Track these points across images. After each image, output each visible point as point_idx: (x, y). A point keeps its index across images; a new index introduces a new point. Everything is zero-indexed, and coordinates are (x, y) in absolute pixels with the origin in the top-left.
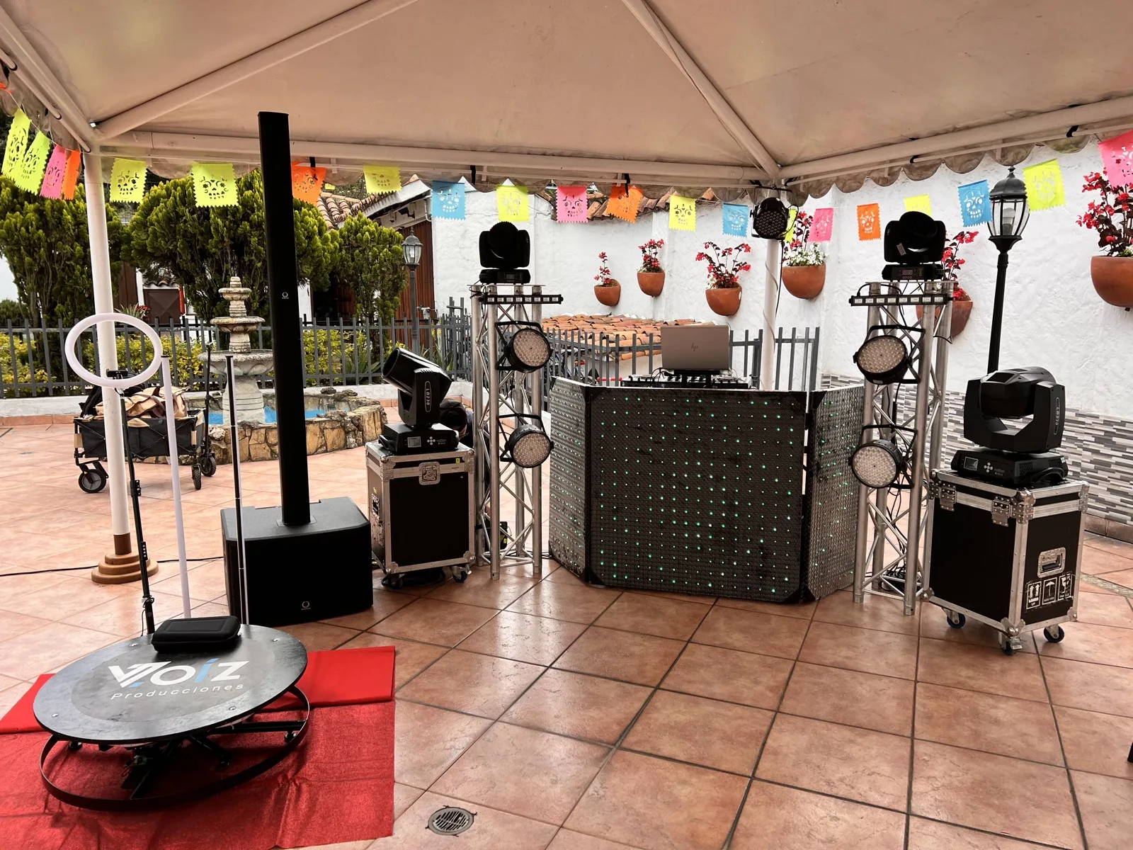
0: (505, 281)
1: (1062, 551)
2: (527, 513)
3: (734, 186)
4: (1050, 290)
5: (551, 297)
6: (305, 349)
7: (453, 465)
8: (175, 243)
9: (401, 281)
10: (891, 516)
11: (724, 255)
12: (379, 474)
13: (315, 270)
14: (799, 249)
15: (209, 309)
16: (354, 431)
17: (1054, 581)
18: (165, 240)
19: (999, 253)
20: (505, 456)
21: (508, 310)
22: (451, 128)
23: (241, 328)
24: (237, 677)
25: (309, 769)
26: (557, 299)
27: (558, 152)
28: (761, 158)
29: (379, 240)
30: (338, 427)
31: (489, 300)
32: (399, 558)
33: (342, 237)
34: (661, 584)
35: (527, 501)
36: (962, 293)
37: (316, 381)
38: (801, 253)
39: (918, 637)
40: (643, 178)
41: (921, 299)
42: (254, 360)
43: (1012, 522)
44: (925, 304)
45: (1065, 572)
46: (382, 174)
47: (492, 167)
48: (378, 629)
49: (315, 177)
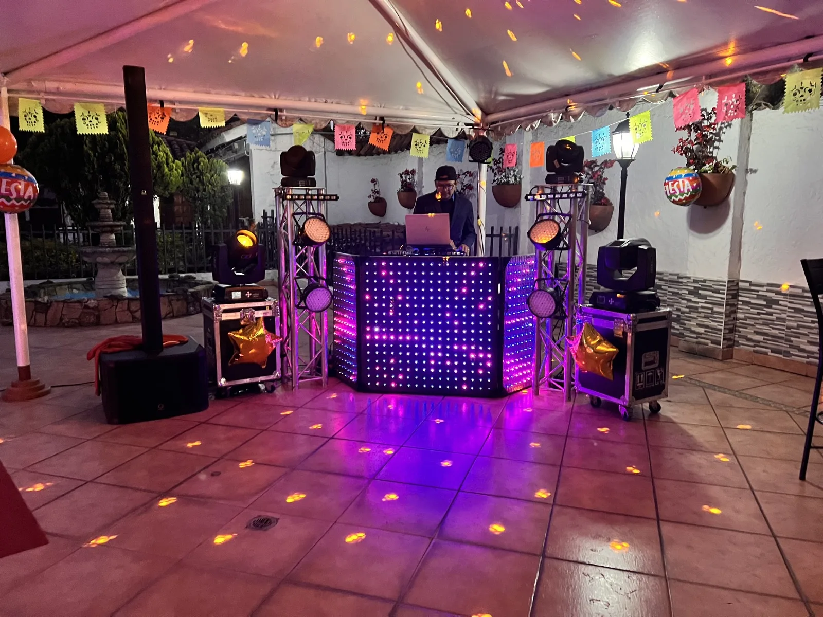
0: (298, 185)
1: (656, 354)
3: (455, 127)
5: (331, 196)
7: (264, 311)
13: (163, 190)
14: (504, 174)
16: (193, 302)
17: (652, 372)
19: (621, 169)
20: (300, 305)
21: (301, 204)
23: (109, 229)
26: (335, 198)
27: (335, 101)
29: (211, 168)
30: (182, 299)
31: (287, 197)
32: (227, 376)
33: (183, 166)
36: (607, 200)
37: (165, 270)
38: (505, 176)
39: (571, 413)
40: (394, 120)
41: (568, 195)
42: (119, 252)
43: (625, 334)
44: (571, 198)
45: (659, 367)
46: (212, 113)
47: (289, 109)
48: (212, 421)
49: (163, 114)
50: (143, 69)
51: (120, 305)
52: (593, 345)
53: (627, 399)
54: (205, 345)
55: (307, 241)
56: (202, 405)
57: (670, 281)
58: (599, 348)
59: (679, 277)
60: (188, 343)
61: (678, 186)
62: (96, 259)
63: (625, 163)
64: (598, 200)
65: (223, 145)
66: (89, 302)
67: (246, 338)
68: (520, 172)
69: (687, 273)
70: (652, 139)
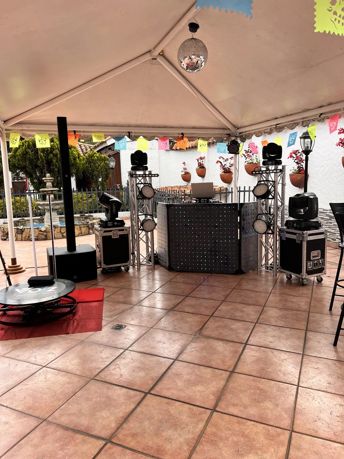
0: (139, 170)
1: (319, 251)
2: (149, 248)
3: (221, 136)
4: (333, 169)
5: (155, 175)
6: (74, 200)
7: (123, 231)
8: (26, 163)
9: (109, 174)
10: (270, 245)
11: (226, 161)
12: (98, 235)
13: (77, 171)
14: (250, 158)
15: (38, 186)
16: (92, 228)
17: (317, 261)
18: (22, 162)
19: (305, 156)
20: (141, 229)
21: (141, 180)
22: (120, 119)
23: (51, 192)
24: (54, 290)
25: (77, 317)
26: (157, 175)
27: (158, 126)
28: (229, 126)
29: (100, 159)
30: (86, 227)
31: (134, 176)
32: (106, 263)
33: (87, 159)
34: (193, 269)
35: (150, 245)
37: (78, 212)
39: (276, 282)
40: (188, 134)
41: (273, 171)
42: (56, 203)
43: (301, 242)
44: (275, 173)
45: (321, 258)
46: (98, 135)
47: (136, 132)
48: (99, 284)
49: (75, 137)
51: (56, 230)
55: (144, 197)
62: (44, 207)
63: (307, 153)
66: (42, 228)
68: (259, 157)
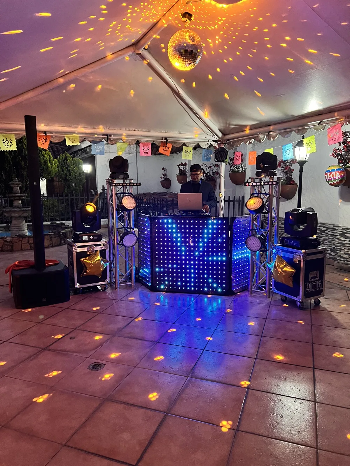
0: (119, 178)
1: (317, 272)
7: (100, 247)
9: (83, 179)
11: (209, 168)
12: (72, 250)
13: (48, 175)
15: (5, 190)
17: (315, 283)
19: (300, 167)
20: (120, 243)
21: (120, 188)
23: (18, 198)
26: (139, 184)
30: (57, 237)
31: (113, 185)
33: (59, 162)
36: (294, 182)
37: (49, 219)
38: (236, 168)
39: (270, 305)
40: (173, 139)
41: (268, 183)
42: (23, 210)
43: (299, 261)
44: (270, 185)
45: (319, 280)
46: (72, 138)
47: (115, 135)
48: (72, 307)
49: (46, 139)
50: (35, 117)
51: (23, 240)
52: (282, 267)
53: (301, 298)
54: (69, 265)
55: (124, 209)
56: (66, 299)
57: (329, 228)
58: (285, 269)
59: (335, 226)
60: (59, 264)
61: (333, 175)
62: (11, 214)
63: (302, 164)
64: (288, 182)
65: (80, 150)
66: (7, 238)
67: (90, 262)
68: (245, 165)
69: (339, 224)
70: (316, 151)
